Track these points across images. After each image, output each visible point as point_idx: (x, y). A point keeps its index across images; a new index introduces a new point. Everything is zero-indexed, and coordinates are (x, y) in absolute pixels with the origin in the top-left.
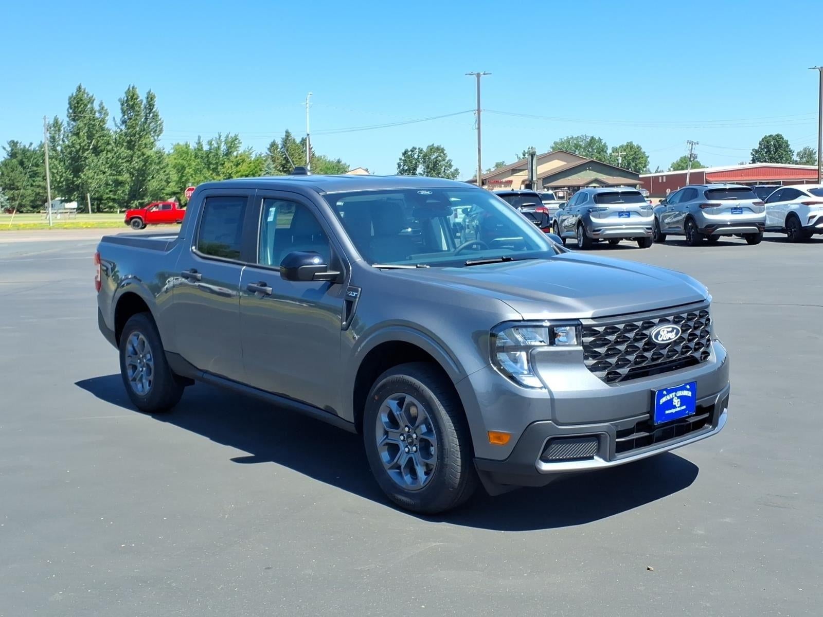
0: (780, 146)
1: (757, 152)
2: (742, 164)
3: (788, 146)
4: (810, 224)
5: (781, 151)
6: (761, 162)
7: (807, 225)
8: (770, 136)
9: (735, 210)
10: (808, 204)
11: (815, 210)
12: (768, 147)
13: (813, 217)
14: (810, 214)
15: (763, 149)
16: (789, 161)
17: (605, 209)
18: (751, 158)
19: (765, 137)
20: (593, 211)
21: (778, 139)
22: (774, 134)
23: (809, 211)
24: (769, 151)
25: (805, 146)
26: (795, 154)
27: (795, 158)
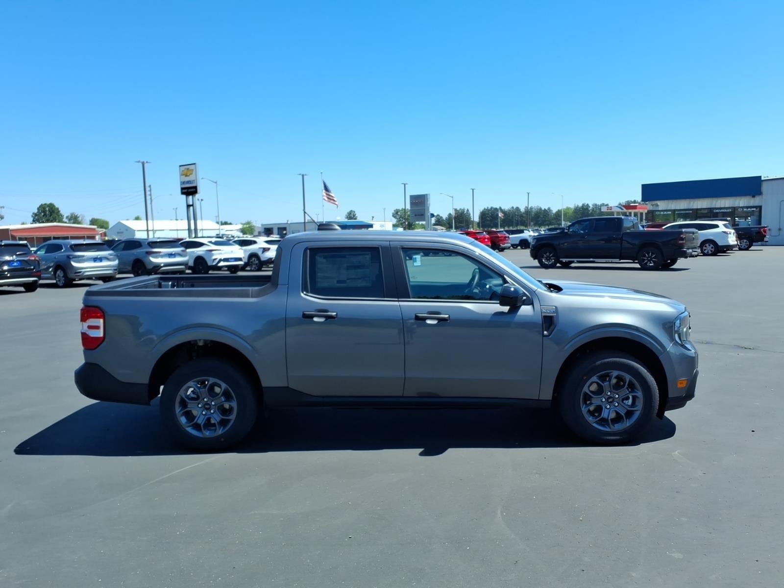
0: (53, 212)
1: (36, 215)
2: (23, 224)
3: (59, 211)
4: (214, 264)
5: (54, 215)
6: (40, 223)
7: (212, 264)
8: (45, 204)
9: (171, 255)
10: (211, 251)
11: (216, 254)
12: (44, 211)
13: (216, 259)
14: (214, 257)
15: (41, 213)
16: (61, 221)
17: (83, 256)
18: (32, 219)
19: (42, 205)
20: (73, 258)
21: (51, 206)
22: (48, 203)
23: (213, 255)
24: (45, 215)
25: (72, 212)
26: (65, 217)
27: (65, 220)
